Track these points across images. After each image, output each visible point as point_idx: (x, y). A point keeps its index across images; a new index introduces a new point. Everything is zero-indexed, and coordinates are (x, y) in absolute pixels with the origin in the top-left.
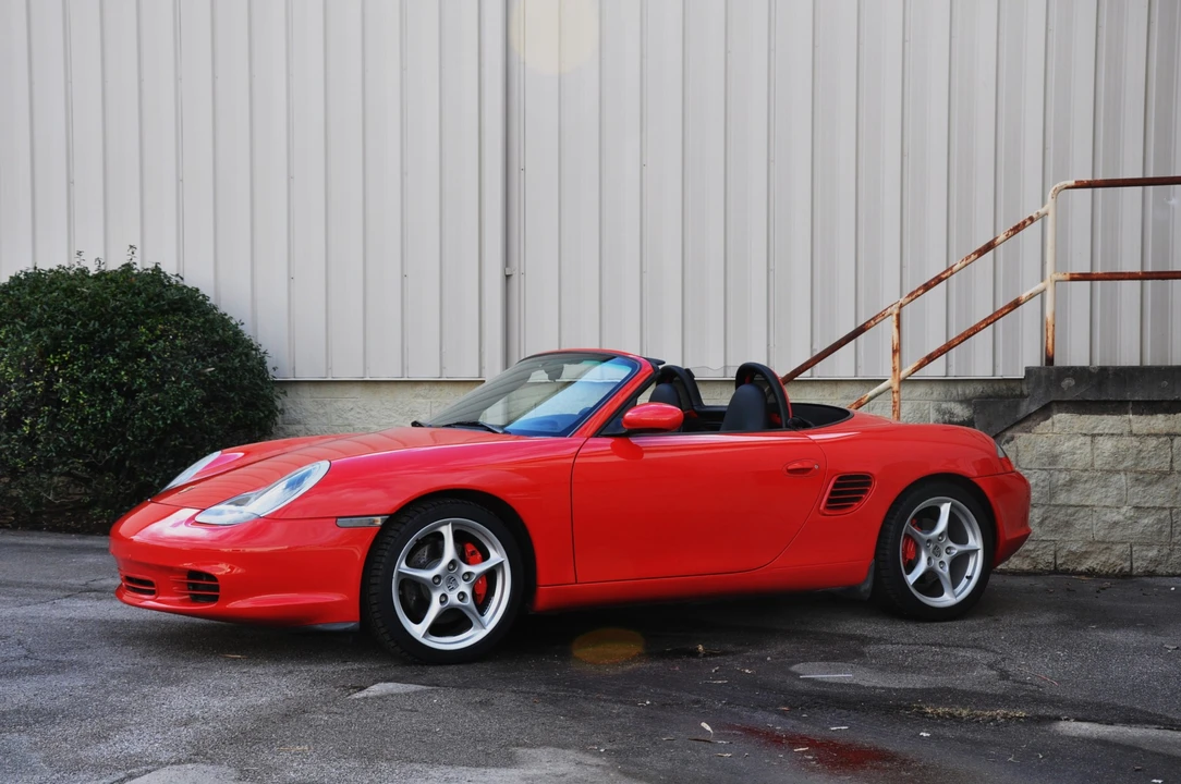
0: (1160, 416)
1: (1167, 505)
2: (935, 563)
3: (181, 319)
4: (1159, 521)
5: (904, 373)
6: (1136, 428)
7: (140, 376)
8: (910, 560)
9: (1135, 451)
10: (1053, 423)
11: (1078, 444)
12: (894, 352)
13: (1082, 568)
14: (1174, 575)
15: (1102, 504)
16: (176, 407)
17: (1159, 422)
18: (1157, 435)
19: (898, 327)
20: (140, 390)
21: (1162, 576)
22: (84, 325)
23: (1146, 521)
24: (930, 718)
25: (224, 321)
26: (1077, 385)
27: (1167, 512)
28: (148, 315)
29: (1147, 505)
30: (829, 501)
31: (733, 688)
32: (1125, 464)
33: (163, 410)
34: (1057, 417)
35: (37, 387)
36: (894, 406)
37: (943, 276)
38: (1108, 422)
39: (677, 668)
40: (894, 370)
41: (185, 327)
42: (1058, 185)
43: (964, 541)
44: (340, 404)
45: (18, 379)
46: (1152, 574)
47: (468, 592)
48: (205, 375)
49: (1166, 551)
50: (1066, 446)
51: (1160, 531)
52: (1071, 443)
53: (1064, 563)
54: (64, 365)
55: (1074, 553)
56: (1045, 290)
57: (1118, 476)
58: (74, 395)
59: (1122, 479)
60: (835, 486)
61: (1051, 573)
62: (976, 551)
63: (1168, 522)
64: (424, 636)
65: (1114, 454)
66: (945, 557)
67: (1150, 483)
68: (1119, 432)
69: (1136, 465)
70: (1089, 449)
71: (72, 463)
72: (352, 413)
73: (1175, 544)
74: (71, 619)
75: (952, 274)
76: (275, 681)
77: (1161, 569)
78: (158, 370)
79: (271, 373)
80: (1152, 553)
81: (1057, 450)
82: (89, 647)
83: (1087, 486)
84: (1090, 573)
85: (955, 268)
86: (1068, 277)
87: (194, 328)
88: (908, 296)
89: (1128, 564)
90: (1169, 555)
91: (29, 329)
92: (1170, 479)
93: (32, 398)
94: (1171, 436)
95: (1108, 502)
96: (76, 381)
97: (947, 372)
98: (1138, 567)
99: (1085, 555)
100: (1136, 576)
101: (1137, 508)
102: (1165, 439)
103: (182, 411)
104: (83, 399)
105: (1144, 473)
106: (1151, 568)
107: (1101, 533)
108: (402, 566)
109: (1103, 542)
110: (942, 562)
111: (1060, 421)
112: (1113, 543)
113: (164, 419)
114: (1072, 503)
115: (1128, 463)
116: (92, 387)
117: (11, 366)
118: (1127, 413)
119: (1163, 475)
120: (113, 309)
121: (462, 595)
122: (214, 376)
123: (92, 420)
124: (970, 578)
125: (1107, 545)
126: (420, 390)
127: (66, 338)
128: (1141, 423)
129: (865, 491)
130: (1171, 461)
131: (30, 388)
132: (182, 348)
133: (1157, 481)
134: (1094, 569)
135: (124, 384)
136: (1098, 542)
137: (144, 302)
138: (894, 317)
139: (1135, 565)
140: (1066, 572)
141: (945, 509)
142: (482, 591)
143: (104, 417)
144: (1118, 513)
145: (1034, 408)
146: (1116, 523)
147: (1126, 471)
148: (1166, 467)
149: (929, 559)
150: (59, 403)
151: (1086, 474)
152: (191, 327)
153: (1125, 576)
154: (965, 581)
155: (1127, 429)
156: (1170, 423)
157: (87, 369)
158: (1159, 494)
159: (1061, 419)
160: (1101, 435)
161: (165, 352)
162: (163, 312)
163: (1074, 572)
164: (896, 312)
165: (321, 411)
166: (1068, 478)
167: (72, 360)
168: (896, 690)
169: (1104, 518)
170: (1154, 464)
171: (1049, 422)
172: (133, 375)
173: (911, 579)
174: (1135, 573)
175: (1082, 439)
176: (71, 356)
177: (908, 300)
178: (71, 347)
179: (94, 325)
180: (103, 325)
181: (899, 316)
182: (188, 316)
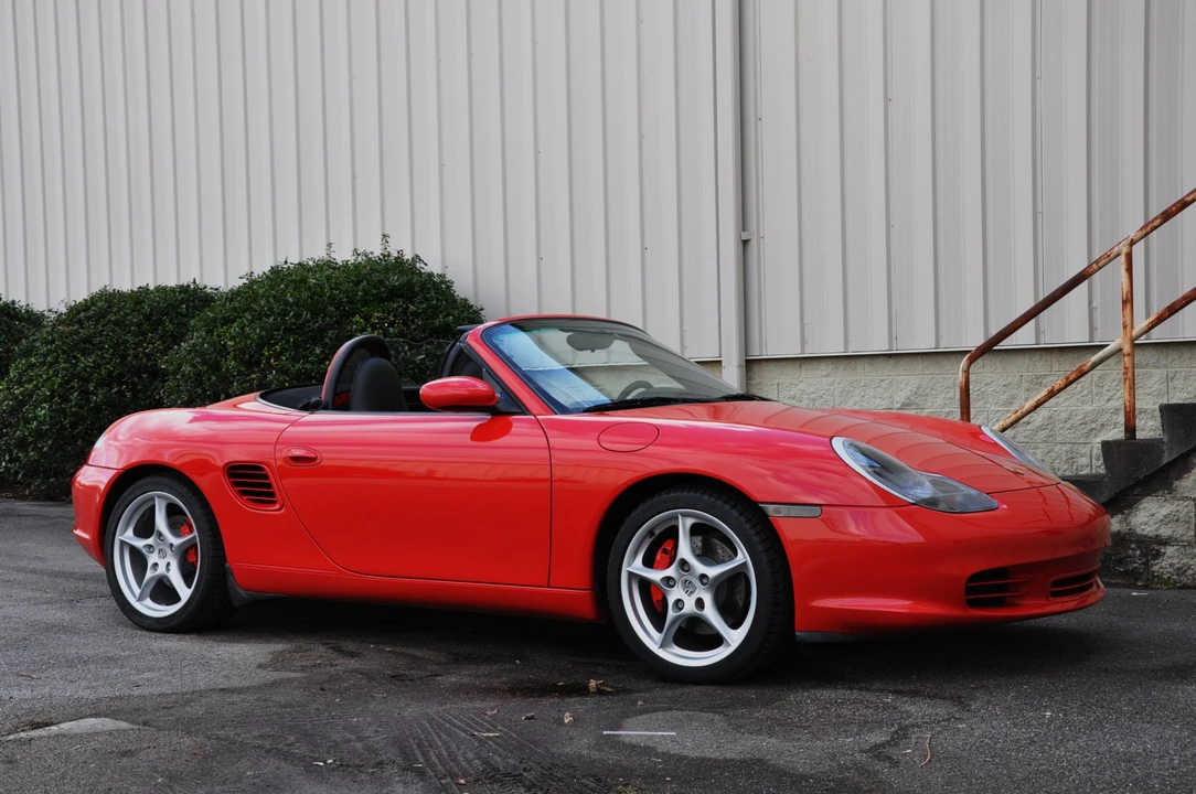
5: (1136, 331)
12: (1125, 302)
19: (1129, 269)
22: (298, 315)
28: (365, 303)
35: (254, 379)
36: (1125, 373)
37: (1188, 199)
40: (1125, 327)
41: (405, 314)
45: (240, 373)
54: (277, 356)
87: (415, 314)
88: (1141, 229)
117: (235, 360)
120: (329, 298)
122: (423, 364)
127: (278, 330)
131: (249, 381)
132: (396, 335)
138: (1122, 258)
157: (296, 361)
162: (382, 300)
164: (1125, 250)
167: (283, 351)
177: (1140, 234)
178: (282, 338)
179: (306, 315)
180: (315, 314)
181: (1129, 257)
182: (412, 303)
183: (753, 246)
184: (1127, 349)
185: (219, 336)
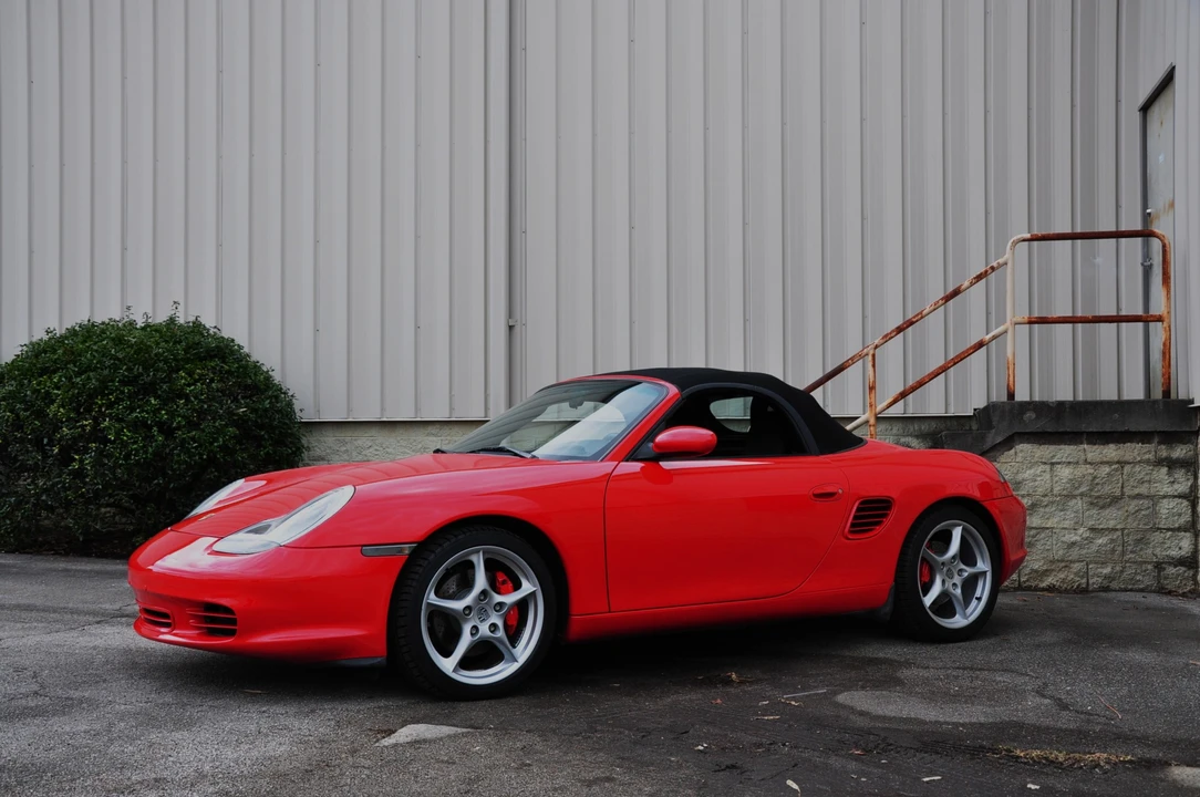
0: (1111, 446)
1: (1118, 527)
2: (949, 585)
3: (217, 365)
4: (1112, 540)
5: (879, 408)
6: (1090, 456)
7: (179, 416)
8: (925, 583)
9: (1090, 478)
10: (1016, 453)
11: (1038, 472)
12: (871, 388)
13: (1043, 585)
14: (1126, 590)
15: (1061, 526)
16: (211, 444)
17: (1111, 451)
18: (1109, 463)
19: (874, 366)
20: (178, 428)
21: (1115, 591)
22: (129, 369)
23: (1100, 541)
24: (1025, 763)
25: (257, 367)
26: (1037, 418)
27: (1119, 533)
28: (187, 361)
29: (1101, 527)
30: (853, 525)
31: (790, 726)
32: (1081, 490)
33: (200, 446)
34: (1020, 447)
35: (86, 425)
37: (914, 320)
38: (1065, 451)
39: (719, 701)
40: (871, 405)
41: (221, 372)
42: (1015, 238)
43: (973, 564)
44: (359, 442)
45: (69, 419)
46: (1106, 589)
47: (500, 623)
48: (238, 414)
49: (1118, 568)
50: (1028, 474)
51: (1113, 551)
52: (1032, 471)
53: (1028, 580)
54: (110, 405)
55: (1036, 571)
56: (1006, 332)
57: (1074, 501)
58: (119, 433)
59: (1078, 504)
60: (858, 510)
61: (1016, 589)
62: (985, 572)
63: (1120, 542)
64: (454, 671)
65: (1071, 480)
66: (957, 580)
67: (1103, 507)
68: (1075, 460)
69: (1091, 490)
70: (1048, 476)
71: (117, 495)
72: (371, 450)
73: (1126, 562)
74: (95, 648)
75: (922, 318)
76: (297, 724)
77: (1114, 585)
78: (195, 410)
79: (298, 414)
80: (1107, 570)
81: (1020, 477)
82: (105, 681)
83: (1047, 510)
84: (1051, 589)
85: (924, 313)
86: (1026, 320)
87: (229, 372)
88: (883, 338)
89: (1084, 580)
90: (1122, 572)
91: (79, 374)
92: (1122, 503)
93: (81, 436)
94: (1122, 463)
95: (1067, 524)
96: (120, 420)
97: (905, 410)
98: (1094, 583)
99: (1046, 573)
100: (1092, 591)
101: (1092, 529)
102: (1116, 466)
103: (219, 447)
104: (127, 436)
105: (1099, 497)
106: (1105, 583)
107: (1061, 553)
108: (432, 598)
109: (1062, 561)
110: (954, 585)
111: (1022, 451)
112: (1071, 562)
113: (201, 455)
114: (1034, 525)
115: (1083, 489)
116: (137, 426)
117: (63, 407)
118: (1082, 443)
119: (1115, 500)
120: (156, 355)
121: (494, 627)
122: (246, 415)
123: (135, 455)
124: (979, 599)
125: (1066, 563)
126: (431, 429)
127: (113, 381)
128: (1094, 452)
129: (885, 516)
130: (1122, 487)
131: (79, 427)
132: (218, 390)
133: (1109, 505)
134: (1054, 586)
135: (165, 423)
136: (1058, 561)
137: (184, 350)
138: (870, 358)
139: (1091, 582)
140: (1029, 588)
141: (957, 533)
142: (514, 623)
143: (146, 452)
144: (1076, 534)
145: (999, 440)
146: (1074, 544)
147: (1082, 495)
148: (1118, 492)
149: (943, 582)
150: (106, 441)
151: (1047, 499)
152: (228, 372)
153: (1083, 591)
154: (974, 602)
155: (1083, 457)
156: (1120, 452)
157: (132, 410)
158: (1111, 518)
159: (1024, 449)
160: (1059, 463)
161: (202, 395)
162: (201, 359)
163: (1037, 589)
164: (871, 352)
165: (343, 449)
166: (1030, 502)
167: (118, 401)
168: (963, 725)
169: (1064, 539)
170: (1107, 489)
171: (1013, 451)
172: (172, 414)
173: (928, 600)
174: (1091, 589)
175: (1042, 467)
176: (117, 398)
177: (882, 341)
178: (117, 390)
179: (138, 369)
180: (146, 369)
181: (874, 356)
182: (224, 362)
183: (517, 330)
184: (872, 421)
185: (39, 384)
